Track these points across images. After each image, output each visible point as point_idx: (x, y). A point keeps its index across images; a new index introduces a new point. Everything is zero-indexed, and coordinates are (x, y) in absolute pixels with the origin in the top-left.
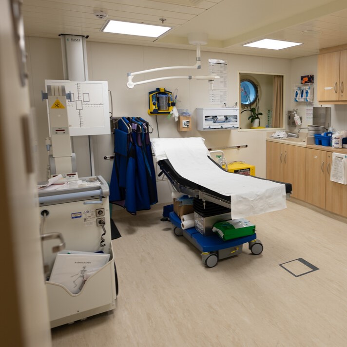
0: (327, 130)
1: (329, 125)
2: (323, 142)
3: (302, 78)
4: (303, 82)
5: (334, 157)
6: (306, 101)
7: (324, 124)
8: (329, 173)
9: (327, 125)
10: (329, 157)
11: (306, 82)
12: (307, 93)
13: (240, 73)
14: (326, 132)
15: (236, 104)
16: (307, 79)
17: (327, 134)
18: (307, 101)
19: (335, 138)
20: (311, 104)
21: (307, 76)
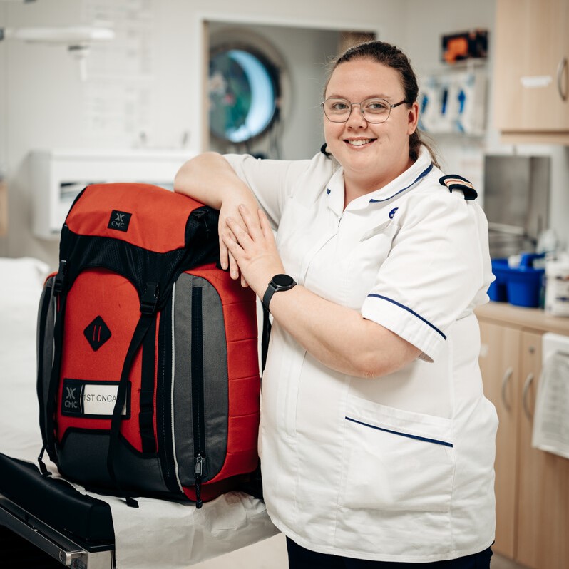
0: (535, 243)
1: (543, 225)
2: (513, 289)
3: (446, 41)
4: (450, 55)
5: (548, 354)
6: (457, 130)
7: (524, 219)
8: (531, 416)
9: (533, 226)
10: (532, 351)
11: (459, 58)
12: (462, 97)
13: (206, 23)
14: (528, 250)
15: (185, 138)
16: (460, 46)
17: (529, 260)
18: (462, 129)
19: (559, 278)
20: (476, 141)
21: (465, 36)
